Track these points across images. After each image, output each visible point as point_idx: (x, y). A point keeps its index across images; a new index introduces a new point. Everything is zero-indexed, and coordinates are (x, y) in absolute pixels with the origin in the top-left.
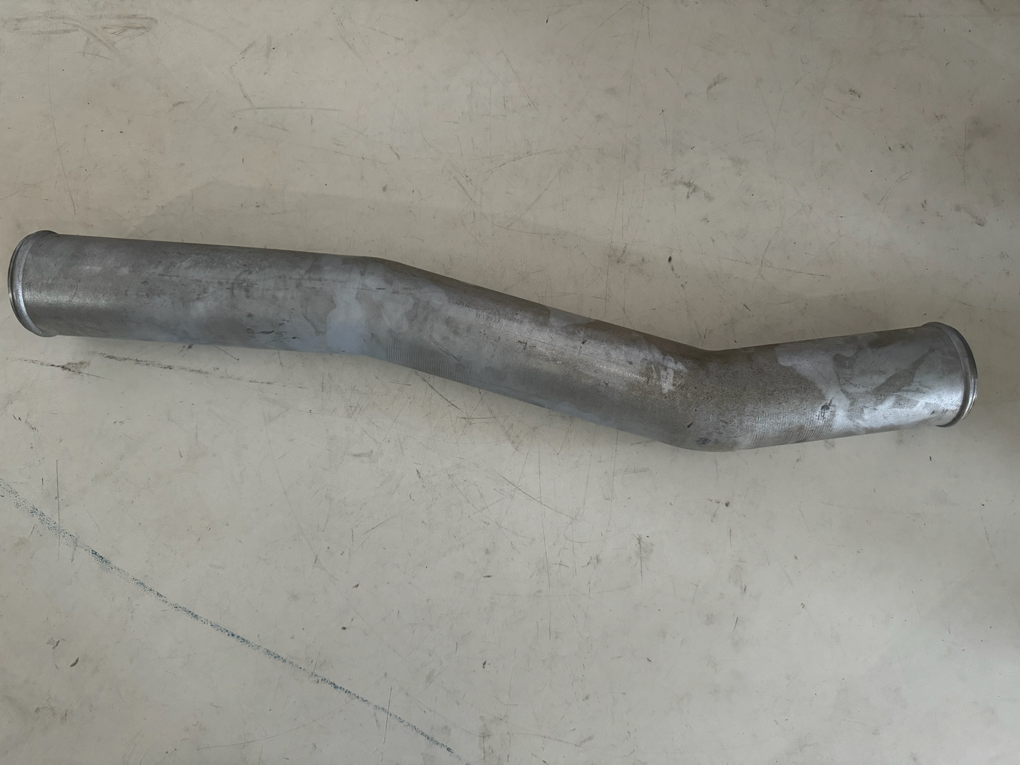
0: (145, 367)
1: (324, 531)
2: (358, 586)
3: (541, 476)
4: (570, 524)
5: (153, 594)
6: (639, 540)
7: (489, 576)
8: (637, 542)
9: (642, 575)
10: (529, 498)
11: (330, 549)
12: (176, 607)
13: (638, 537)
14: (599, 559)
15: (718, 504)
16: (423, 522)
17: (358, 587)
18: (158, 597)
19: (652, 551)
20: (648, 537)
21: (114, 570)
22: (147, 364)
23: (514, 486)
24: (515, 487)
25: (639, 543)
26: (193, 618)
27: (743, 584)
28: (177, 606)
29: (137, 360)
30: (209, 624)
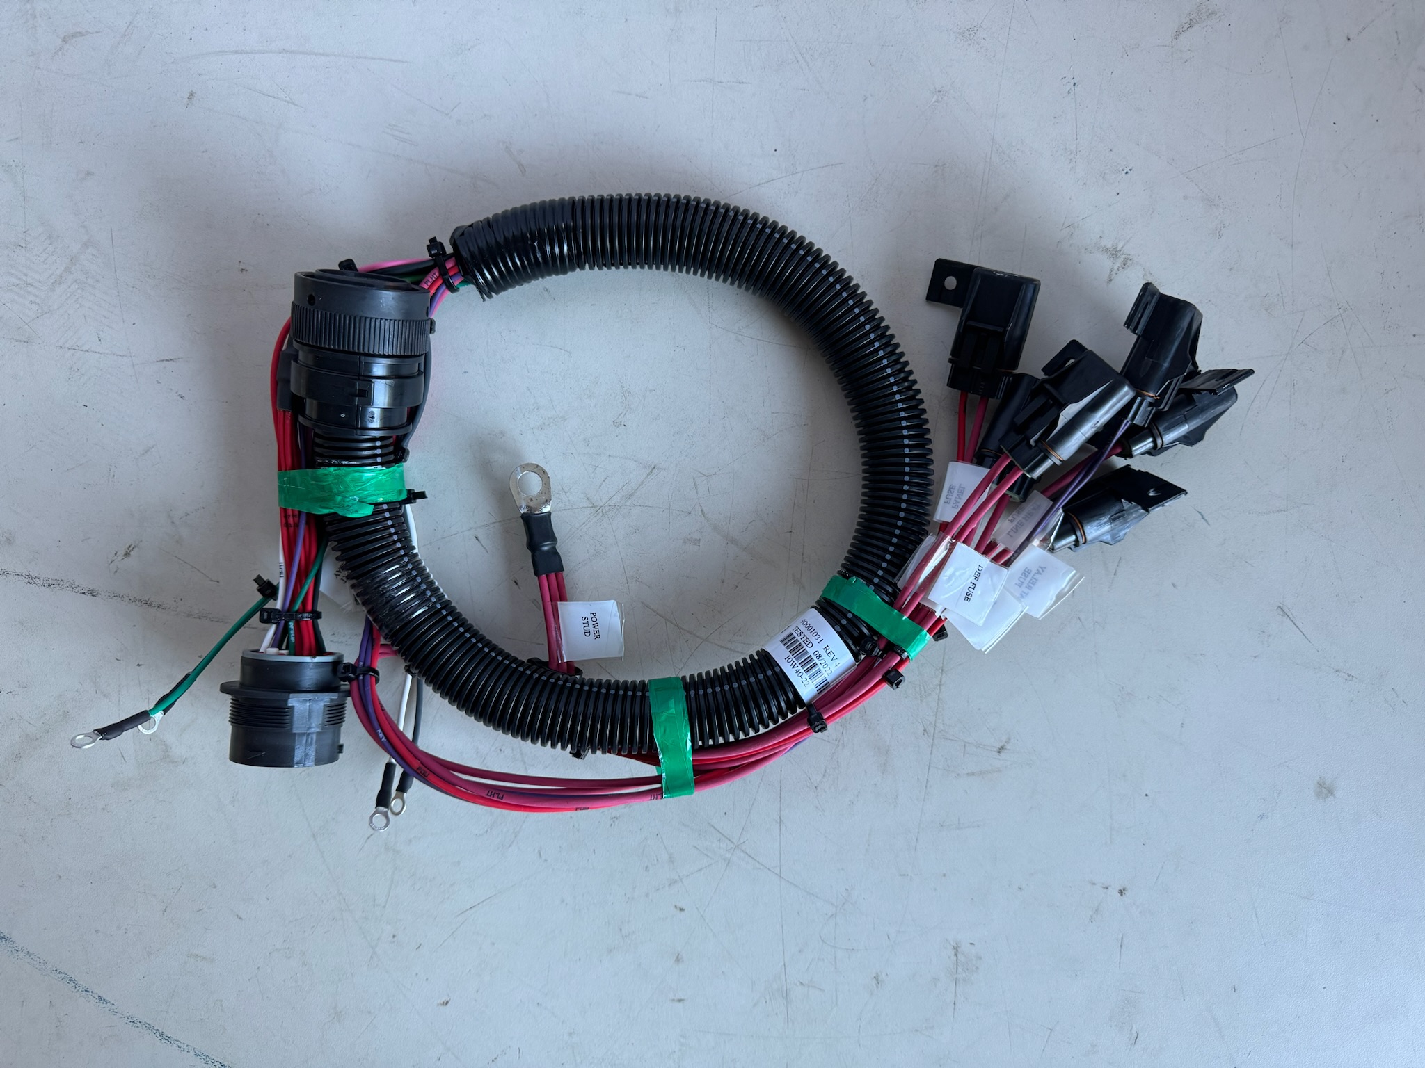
0: (48, 589)
1: (384, 907)
2: (447, 1003)
3: (783, 828)
4: (832, 916)
5: (91, 997)
6: (956, 949)
7: (680, 1001)
8: (953, 953)
9: (954, 1009)
10: (757, 865)
11: (395, 939)
12: (133, 1022)
13: (954, 944)
14: (880, 979)
15: (1105, 890)
16: (563, 901)
17: (450, 1003)
18: (102, 1005)
19: (977, 968)
20: (971, 944)
21: (21, 954)
22: (49, 585)
23: (732, 842)
24: (732, 845)
25: (956, 955)
26: (163, 1041)
27: (1134, 1031)
28: (135, 1019)
29: (30, 576)
30: (192, 1053)
